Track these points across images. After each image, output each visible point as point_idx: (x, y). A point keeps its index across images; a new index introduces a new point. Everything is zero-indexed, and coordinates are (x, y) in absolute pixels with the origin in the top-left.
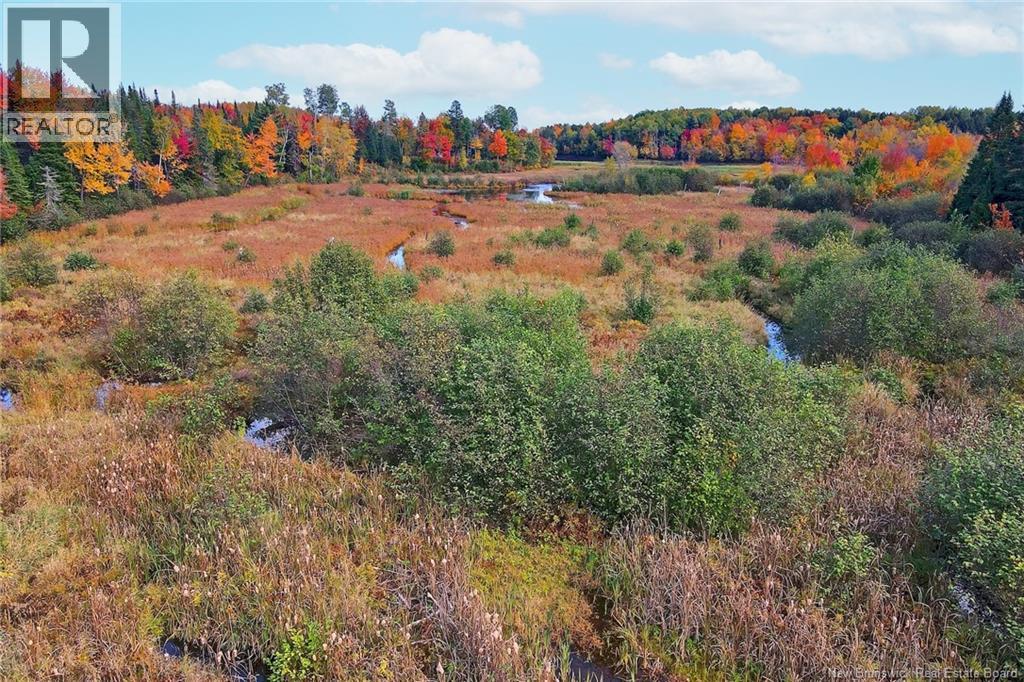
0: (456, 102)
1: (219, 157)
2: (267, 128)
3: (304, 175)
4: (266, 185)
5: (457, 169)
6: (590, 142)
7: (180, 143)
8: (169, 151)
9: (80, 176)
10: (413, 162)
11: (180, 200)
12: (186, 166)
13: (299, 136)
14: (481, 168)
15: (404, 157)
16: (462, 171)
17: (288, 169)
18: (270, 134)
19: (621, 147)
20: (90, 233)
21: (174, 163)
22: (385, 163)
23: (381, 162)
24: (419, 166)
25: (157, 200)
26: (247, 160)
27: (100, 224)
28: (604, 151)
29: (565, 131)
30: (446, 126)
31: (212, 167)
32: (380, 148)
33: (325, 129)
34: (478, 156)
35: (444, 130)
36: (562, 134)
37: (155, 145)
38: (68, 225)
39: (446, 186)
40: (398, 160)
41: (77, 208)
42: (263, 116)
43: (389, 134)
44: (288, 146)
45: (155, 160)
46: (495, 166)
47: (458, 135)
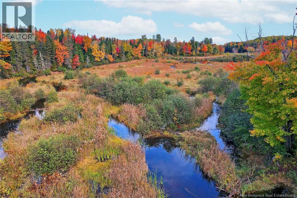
0: (193, 37)
1: (126, 53)
2: (140, 46)
3: (148, 57)
4: (138, 59)
5: (192, 55)
6: (241, 47)
7: (117, 49)
8: (114, 52)
9: (94, 57)
10: (180, 53)
11: (116, 63)
12: (118, 55)
13: (148, 48)
14: (199, 55)
15: (178, 52)
16: (193, 56)
17: (145, 55)
18: (140, 47)
19: (250, 48)
20: (94, 69)
21: (115, 55)
22: (172, 54)
23: (171, 54)
24: (181, 54)
25: (110, 62)
26: (133, 54)
27: (96, 67)
28: (245, 50)
29: (233, 44)
30: (190, 44)
31: (124, 55)
32: (171, 50)
33: (155, 45)
34: (198, 52)
35: (189, 45)
36: (232, 45)
37: (112, 50)
38: (90, 67)
39: (183, 60)
40: (176, 53)
41: (93, 64)
42: (139, 43)
43: (175, 46)
44: (145, 50)
45: (111, 54)
46: (203, 55)
47: (193, 46)
